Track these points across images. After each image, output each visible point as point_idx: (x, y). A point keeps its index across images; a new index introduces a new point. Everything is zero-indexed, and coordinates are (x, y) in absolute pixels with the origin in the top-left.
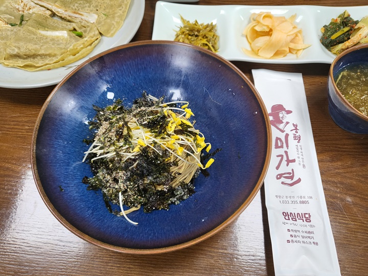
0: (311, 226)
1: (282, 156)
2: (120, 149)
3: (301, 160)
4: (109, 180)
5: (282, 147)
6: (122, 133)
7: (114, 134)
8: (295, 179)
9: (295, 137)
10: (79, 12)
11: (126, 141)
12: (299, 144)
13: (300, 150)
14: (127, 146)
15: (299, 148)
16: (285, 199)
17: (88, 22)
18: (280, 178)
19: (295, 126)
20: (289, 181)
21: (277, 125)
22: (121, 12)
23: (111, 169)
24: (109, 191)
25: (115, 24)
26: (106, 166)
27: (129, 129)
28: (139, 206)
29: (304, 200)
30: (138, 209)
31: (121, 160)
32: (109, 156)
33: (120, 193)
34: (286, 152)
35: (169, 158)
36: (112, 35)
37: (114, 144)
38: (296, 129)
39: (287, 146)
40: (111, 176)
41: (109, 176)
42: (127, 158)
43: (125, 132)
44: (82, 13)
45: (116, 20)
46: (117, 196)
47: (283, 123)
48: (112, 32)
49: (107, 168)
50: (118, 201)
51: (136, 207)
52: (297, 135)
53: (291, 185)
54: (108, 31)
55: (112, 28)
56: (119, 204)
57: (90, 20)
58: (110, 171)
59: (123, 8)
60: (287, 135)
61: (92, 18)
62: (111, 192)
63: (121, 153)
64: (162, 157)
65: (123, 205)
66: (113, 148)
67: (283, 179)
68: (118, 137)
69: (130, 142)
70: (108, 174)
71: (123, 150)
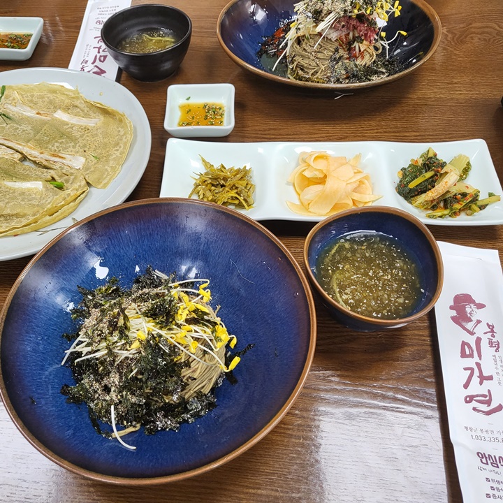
1: (472, 370)
2: (114, 346)
3: (501, 377)
4: (98, 389)
5: (471, 356)
6: (117, 324)
7: (106, 326)
8: (494, 405)
9: (491, 344)
10: (60, 155)
11: (121, 334)
12: (497, 354)
13: (498, 362)
14: (123, 342)
15: (498, 359)
16: (479, 433)
17: (71, 168)
18: (470, 402)
19: (491, 328)
20: (484, 408)
21: (464, 324)
22: (118, 153)
23: (101, 375)
24: (96, 405)
25: (109, 169)
26: (94, 369)
27: (126, 318)
28: (138, 426)
30: (137, 429)
31: (114, 361)
32: (98, 355)
33: (112, 407)
34: (478, 365)
35: (180, 357)
36: (104, 187)
37: (106, 339)
38: (492, 331)
39: (480, 356)
40: (100, 384)
41: (98, 384)
42: (123, 357)
43: (121, 322)
44: (63, 156)
45: (110, 165)
46: (108, 412)
48: (105, 181)
49: (96, 372)
50: (110, 420)
51: (135, 427)
52: (494, 340)
53: (488, 413)
54: (99, 181)
55: (105, 176)
56: (111, 422)
57: (74, 165)
58: (99, 377)
59: (120, 147)
60: (478, 340)
61: (78, 162)
62: (100, 406)
63: (116, 351)
64: (170, 356)
65: (116, 425)
66: (104, 344)
67: (474, 404)
68: (111, 329)
69: (127, 336)
70: (97, 381)
71: (117, 347)
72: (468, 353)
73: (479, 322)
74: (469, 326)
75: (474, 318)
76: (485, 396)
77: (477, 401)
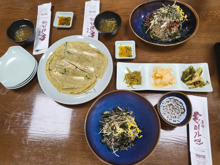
0: (205, 160)
1: (197, 133)
3: (204, 135)
5: (197, 129)
8: (201, 142)
12: (203, 129)
13: (203, 131)
15: (203, 130)
16: (197, 149)
18: (195, 141)
19: (203, 121)
20: (199, 143)
21: (196, 120)
29: (204, 150)
38: (203, 123)
39: (199, 129)
44: (88, 67)
45: (102, 71)
47: (198, 119)
52: (203, 125)
53: (199, 144)
54: (99, 76)
55: (101, 75)
57: (91, 70)
60: (199, 125)
67: (196, 142)
72: (196, 128)
73: (200, 120)
74: (197, 121)
75: (199, 119)
76: (199, 140)
77: (197, 141)
